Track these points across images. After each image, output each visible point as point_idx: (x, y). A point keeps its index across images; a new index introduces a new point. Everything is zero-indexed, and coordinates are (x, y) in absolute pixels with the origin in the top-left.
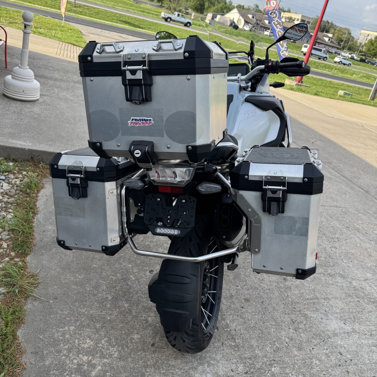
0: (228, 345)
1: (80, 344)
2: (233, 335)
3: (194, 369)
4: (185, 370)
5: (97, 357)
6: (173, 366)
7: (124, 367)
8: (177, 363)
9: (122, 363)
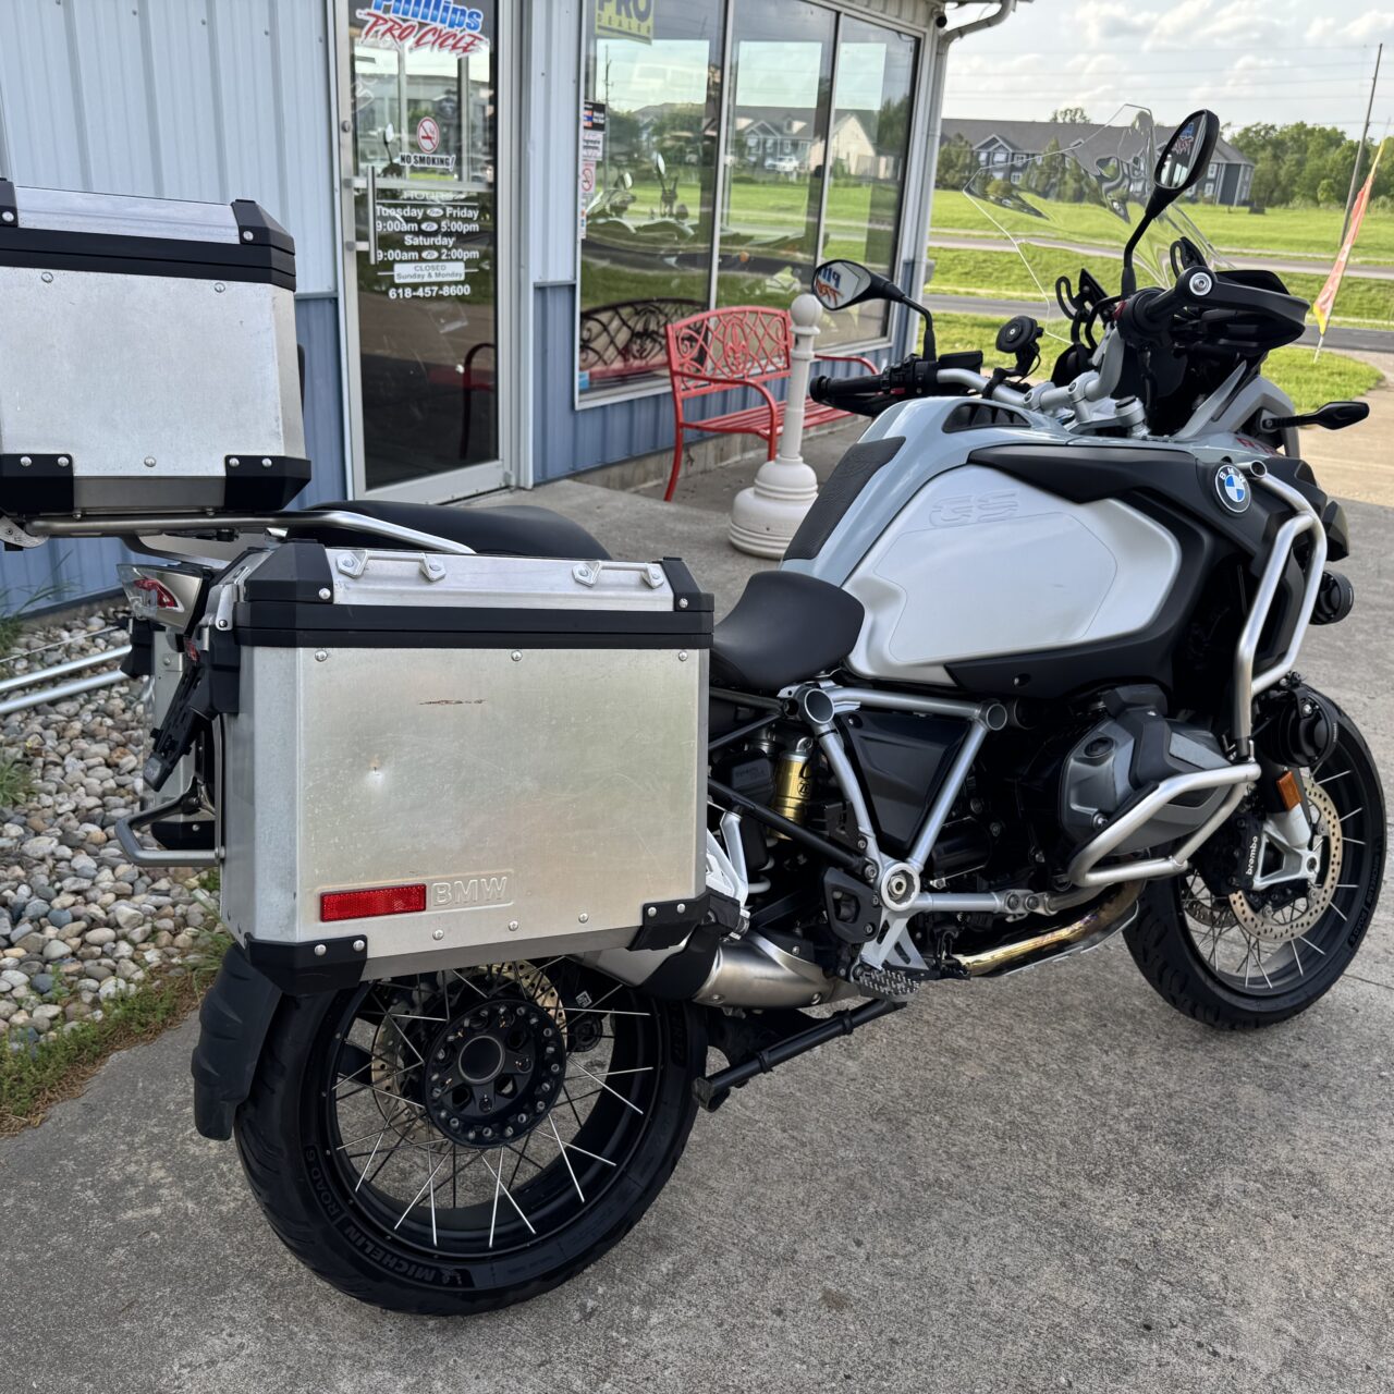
0: (558, 1377)
1: (191, 1140)
2: (616, 1365)
3: (358, 1365)
4: (334, 1348)
5: (183, 1187)
6: (317, 1319)
7: (205, 1244)
8: (339, 1318)
9: (213, 1233)
